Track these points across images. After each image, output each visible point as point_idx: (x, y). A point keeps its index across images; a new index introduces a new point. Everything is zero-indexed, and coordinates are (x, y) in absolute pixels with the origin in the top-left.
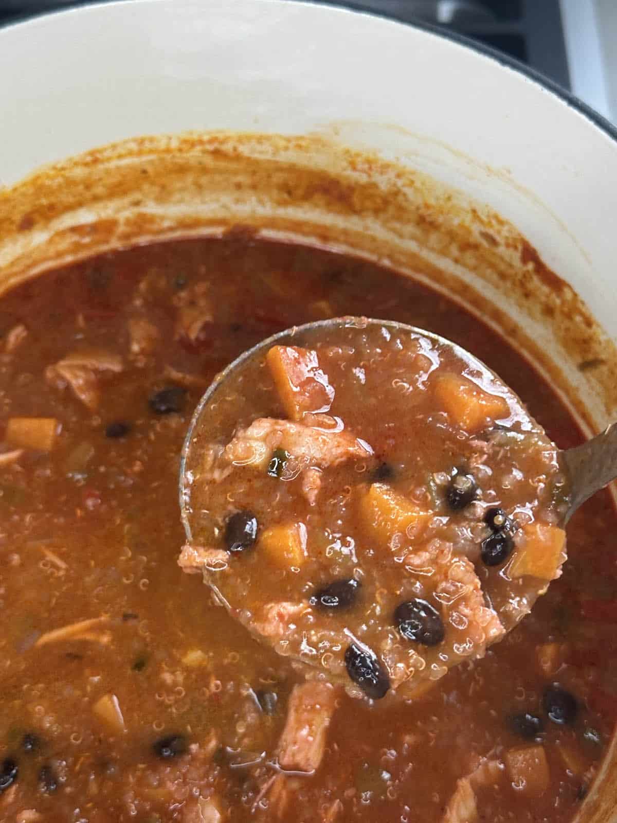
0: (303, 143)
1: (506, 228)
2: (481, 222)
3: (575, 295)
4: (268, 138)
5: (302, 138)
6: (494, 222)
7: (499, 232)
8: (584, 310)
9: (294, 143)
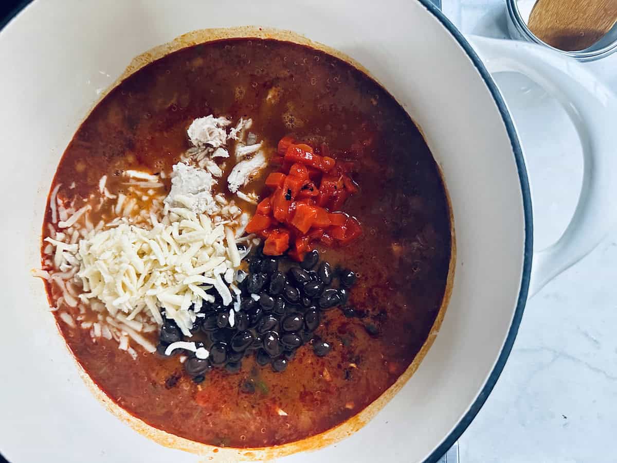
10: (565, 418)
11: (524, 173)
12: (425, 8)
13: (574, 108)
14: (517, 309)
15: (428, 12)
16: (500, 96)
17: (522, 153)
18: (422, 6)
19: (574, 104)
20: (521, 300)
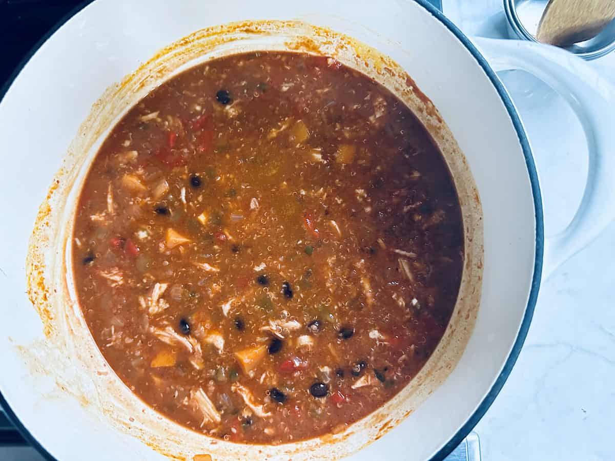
0: (291, 24)
1: (399, 68)
2: (386, 64)
3: (434, 106)
4: (273, 22)
5: (290, 21)
6: (392, 65)
7: (395, 70)
8: (438, 114)
9: (286, 23)
10: (585, 412)
11: (532, 163)
12: (430, 14)
13: (575, 99)
14: (532, 292)
15: (434, 17)
16: (504, 92)
17: (528, 143)
18: (427, 12)
19: (576, 96)
20: (535, 283)
